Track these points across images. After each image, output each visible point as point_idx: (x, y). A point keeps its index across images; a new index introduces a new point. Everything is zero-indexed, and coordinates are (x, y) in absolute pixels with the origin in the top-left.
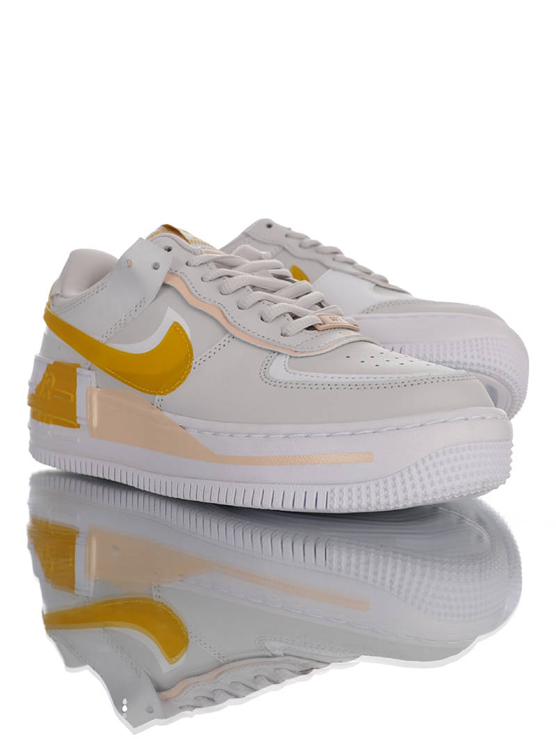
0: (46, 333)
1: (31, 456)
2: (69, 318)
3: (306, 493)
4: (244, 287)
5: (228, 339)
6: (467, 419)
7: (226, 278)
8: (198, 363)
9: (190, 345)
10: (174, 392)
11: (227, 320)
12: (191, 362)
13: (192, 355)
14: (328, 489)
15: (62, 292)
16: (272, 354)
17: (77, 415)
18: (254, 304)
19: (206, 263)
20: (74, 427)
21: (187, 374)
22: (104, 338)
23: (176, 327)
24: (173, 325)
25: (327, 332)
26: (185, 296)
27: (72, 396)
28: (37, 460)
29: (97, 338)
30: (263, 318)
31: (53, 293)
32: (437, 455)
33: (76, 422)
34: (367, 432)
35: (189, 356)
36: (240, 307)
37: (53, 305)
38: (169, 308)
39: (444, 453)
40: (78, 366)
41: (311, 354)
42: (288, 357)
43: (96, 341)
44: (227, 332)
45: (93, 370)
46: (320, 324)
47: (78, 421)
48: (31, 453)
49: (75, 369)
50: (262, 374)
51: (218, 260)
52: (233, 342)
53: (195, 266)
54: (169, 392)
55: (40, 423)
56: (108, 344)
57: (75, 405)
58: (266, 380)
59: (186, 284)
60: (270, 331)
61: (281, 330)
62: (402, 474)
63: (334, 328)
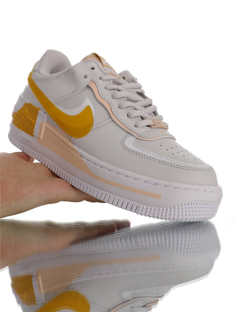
0: (27, 86)
1: (8, 139)
2: (40, 86)
3: (128, 203)
4: (123, 97)
5: (110, 121)
6: (205, 191)
7: (116, 90)
8: (94, 129)
9: (93, 119)
10: (81, 138)
11: (112, 112)
12: (92, 127)
13: (93, 124)
14: (138, 204)
15: (39, 70)
16: (129, 134)
17: (34, 131)
18: (126, 107)
19: (108, 80)
20: (31, 136)
21: (88, 132)
22: (55, 101)
23: (88, 108)
24: (87, 107)
25: (155, 129)
26: (96, 94)
27: (34, 122)
28: (11, 142)
29: (51, 101)
30: (129, 115)
31: (35, 69)
32: (188, 204)
33: (33, 133)
34: (161, 185)
35: (91, 124)
36: (119, 107)
37: (34, 75)
38: (87, 98)
39: (191, 204)
40: (40, 110)
41: (146, 140)
42: (135, 138)
43: (50, 102)
44: (111, 117)
45: (46, 114)
46: (153, 125)
47: (34, 134)
48: (9, 137)
49: (38, 111)
50: (122, 143)
51: (114, 80)
52: (112, 122)
53: (103, 80)
54: (78, 138)
55: (16, 127)
56: (55, 105)
57: (34, 126)
58: (123, 146)
59: (97, 88)
60: (130, 123)
61: (135, 124)
62: (171, 208)
63: (158, 128)
